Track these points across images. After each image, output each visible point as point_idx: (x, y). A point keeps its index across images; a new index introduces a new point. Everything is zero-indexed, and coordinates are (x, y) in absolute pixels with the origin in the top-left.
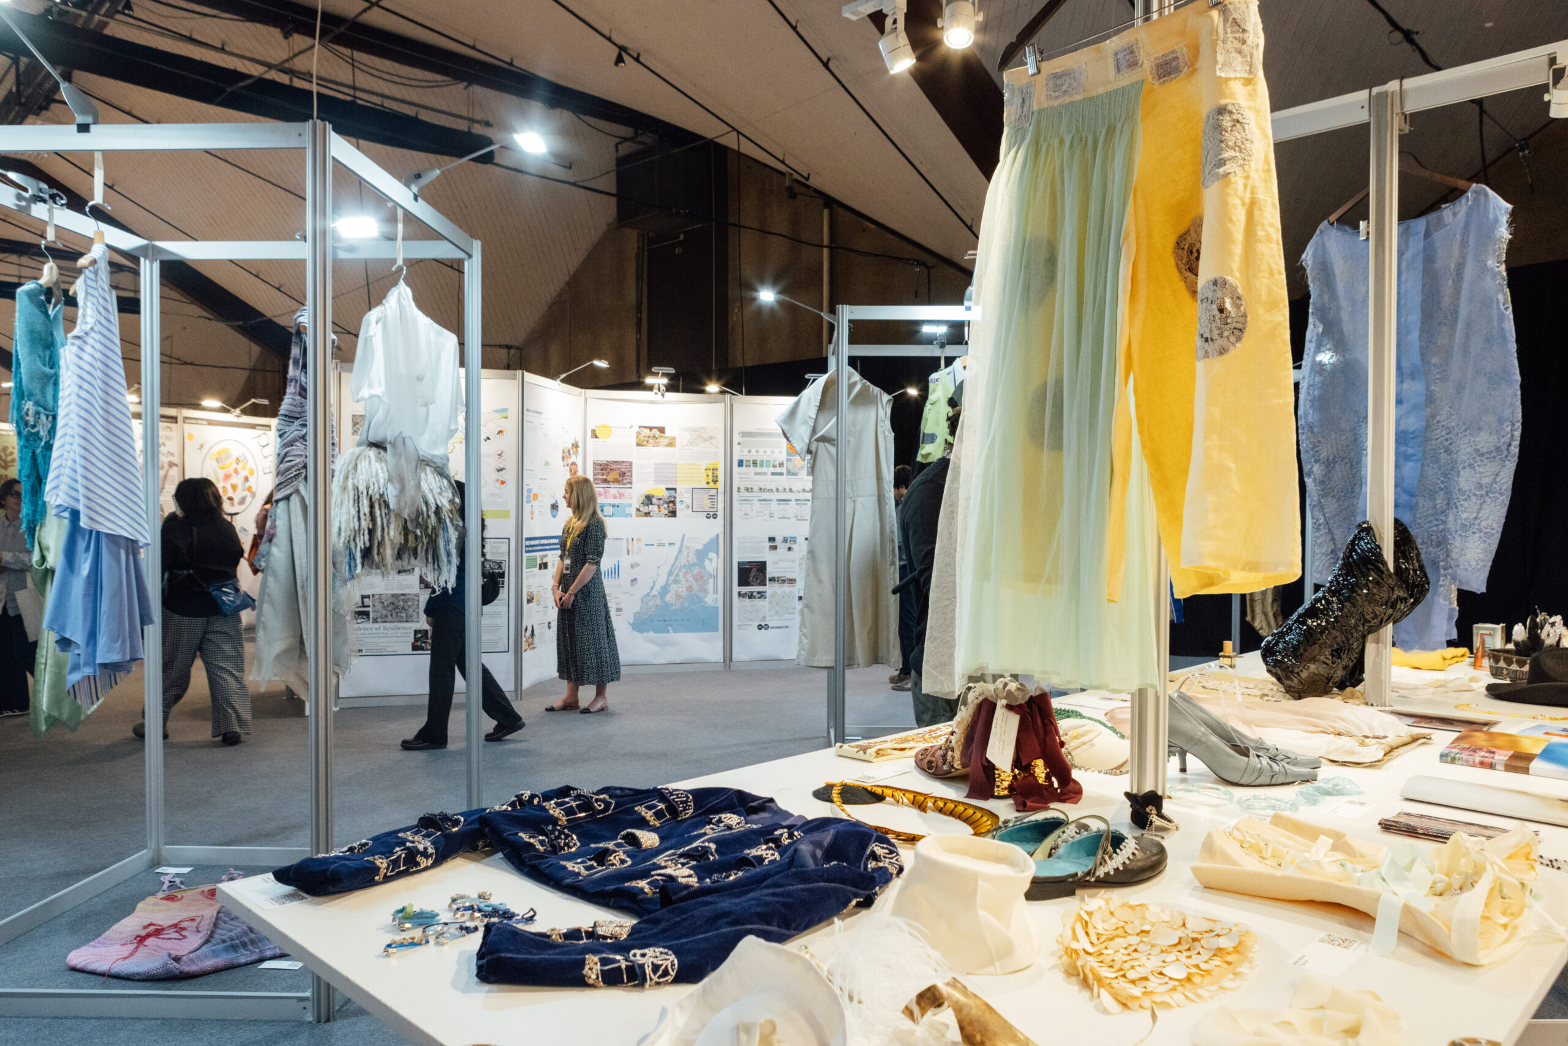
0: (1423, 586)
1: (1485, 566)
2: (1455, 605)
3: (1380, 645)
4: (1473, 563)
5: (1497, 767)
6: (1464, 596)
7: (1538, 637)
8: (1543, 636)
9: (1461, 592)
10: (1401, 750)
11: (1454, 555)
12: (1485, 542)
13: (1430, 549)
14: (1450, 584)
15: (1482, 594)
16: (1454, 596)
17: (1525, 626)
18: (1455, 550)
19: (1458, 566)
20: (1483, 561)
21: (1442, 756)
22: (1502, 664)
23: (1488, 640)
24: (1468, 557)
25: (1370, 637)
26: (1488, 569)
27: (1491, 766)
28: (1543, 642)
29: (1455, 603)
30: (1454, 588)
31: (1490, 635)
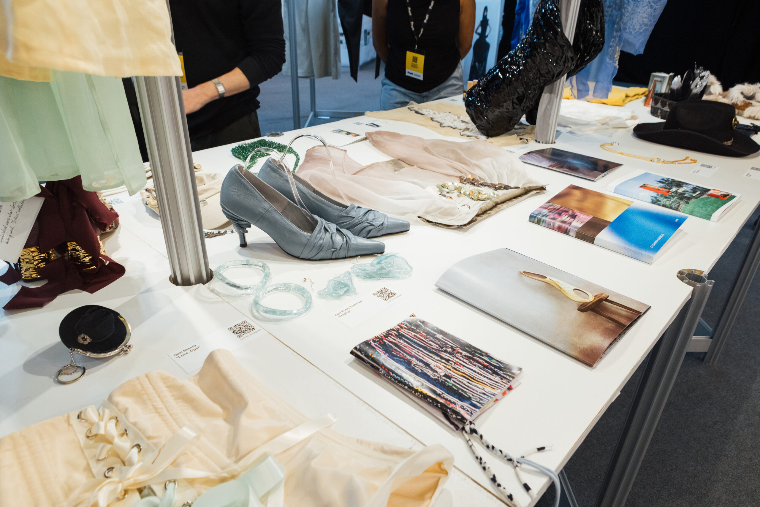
0: (599, 45)
1: (646, 30)
2: (616, 64)
3: (553, 95)
4: (637, 27)
5: (571, 233)
6: (624, 56)
7: (689, 86)
8: (693, 86)
9: (623, 54)
10: (505, 205)
11: (625, 19)
12: (651, 7)
13: (614, 12)
14: (617, 45)
15: (639, 56)
16: (617, 56)
17: (682, 78)
18: (627, 14)
19: (625, 29)
20: (646, 25)
21: (531, 216)
22: (659, 105)
23: (658, 85)
24: (635, 21)
25: (546, 88)
26: (649, 33)
27: (566, 232)
28: (691, 90)
29: (617, 63)
30: (618, 49)
31: (661, 81)
